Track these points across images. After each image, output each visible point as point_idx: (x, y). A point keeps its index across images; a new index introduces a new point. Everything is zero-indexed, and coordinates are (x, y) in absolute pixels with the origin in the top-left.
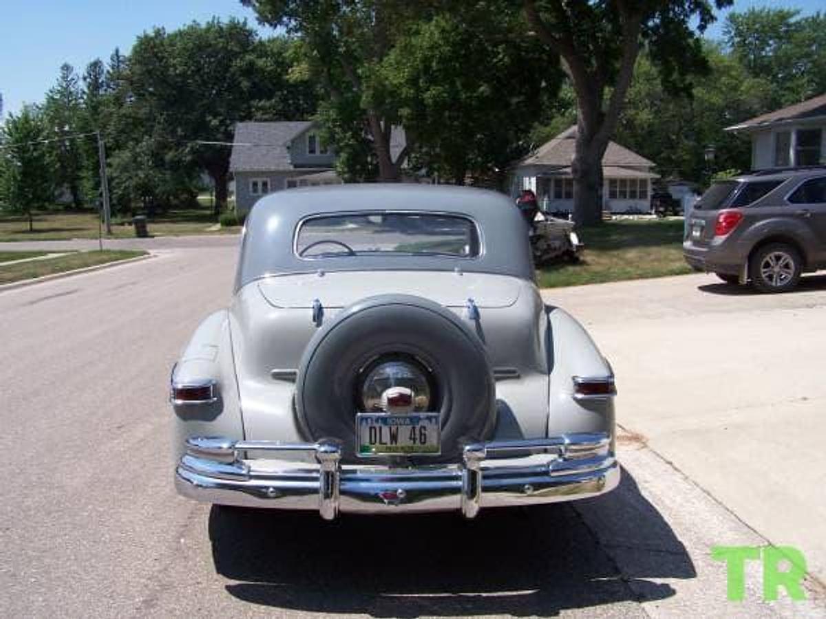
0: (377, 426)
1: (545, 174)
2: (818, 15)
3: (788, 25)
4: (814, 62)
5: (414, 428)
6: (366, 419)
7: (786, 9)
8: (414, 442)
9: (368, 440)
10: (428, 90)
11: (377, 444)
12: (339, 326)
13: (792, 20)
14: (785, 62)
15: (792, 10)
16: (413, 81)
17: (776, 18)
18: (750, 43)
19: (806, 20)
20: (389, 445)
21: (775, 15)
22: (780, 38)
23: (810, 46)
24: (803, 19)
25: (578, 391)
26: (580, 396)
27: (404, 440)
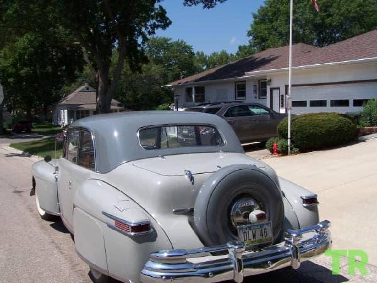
0: (247, 231)
1: (71, 108)
2: (179, 41)
3: (167, 44)
4: (179, 59)
5: (262, 230)
6: (242, 228)
7: (166, 38)
8: (262, 237)
9: (243, 239)
10: (22, 69)
11: (248, 240)
12: (219, 184)
13: (169, 42)
14: (168, 59)
15: (169, 38)
16: (14, 65)
17: (163, 41)
18: (153, 50)
19: (175, 42)
20: (252, 240)
21: (162, 39)
22: (165, 49)
23: (177, 53)
24: (173, 42)
25: (304, 203)
26: (305, 205)
27: (258, 237)
